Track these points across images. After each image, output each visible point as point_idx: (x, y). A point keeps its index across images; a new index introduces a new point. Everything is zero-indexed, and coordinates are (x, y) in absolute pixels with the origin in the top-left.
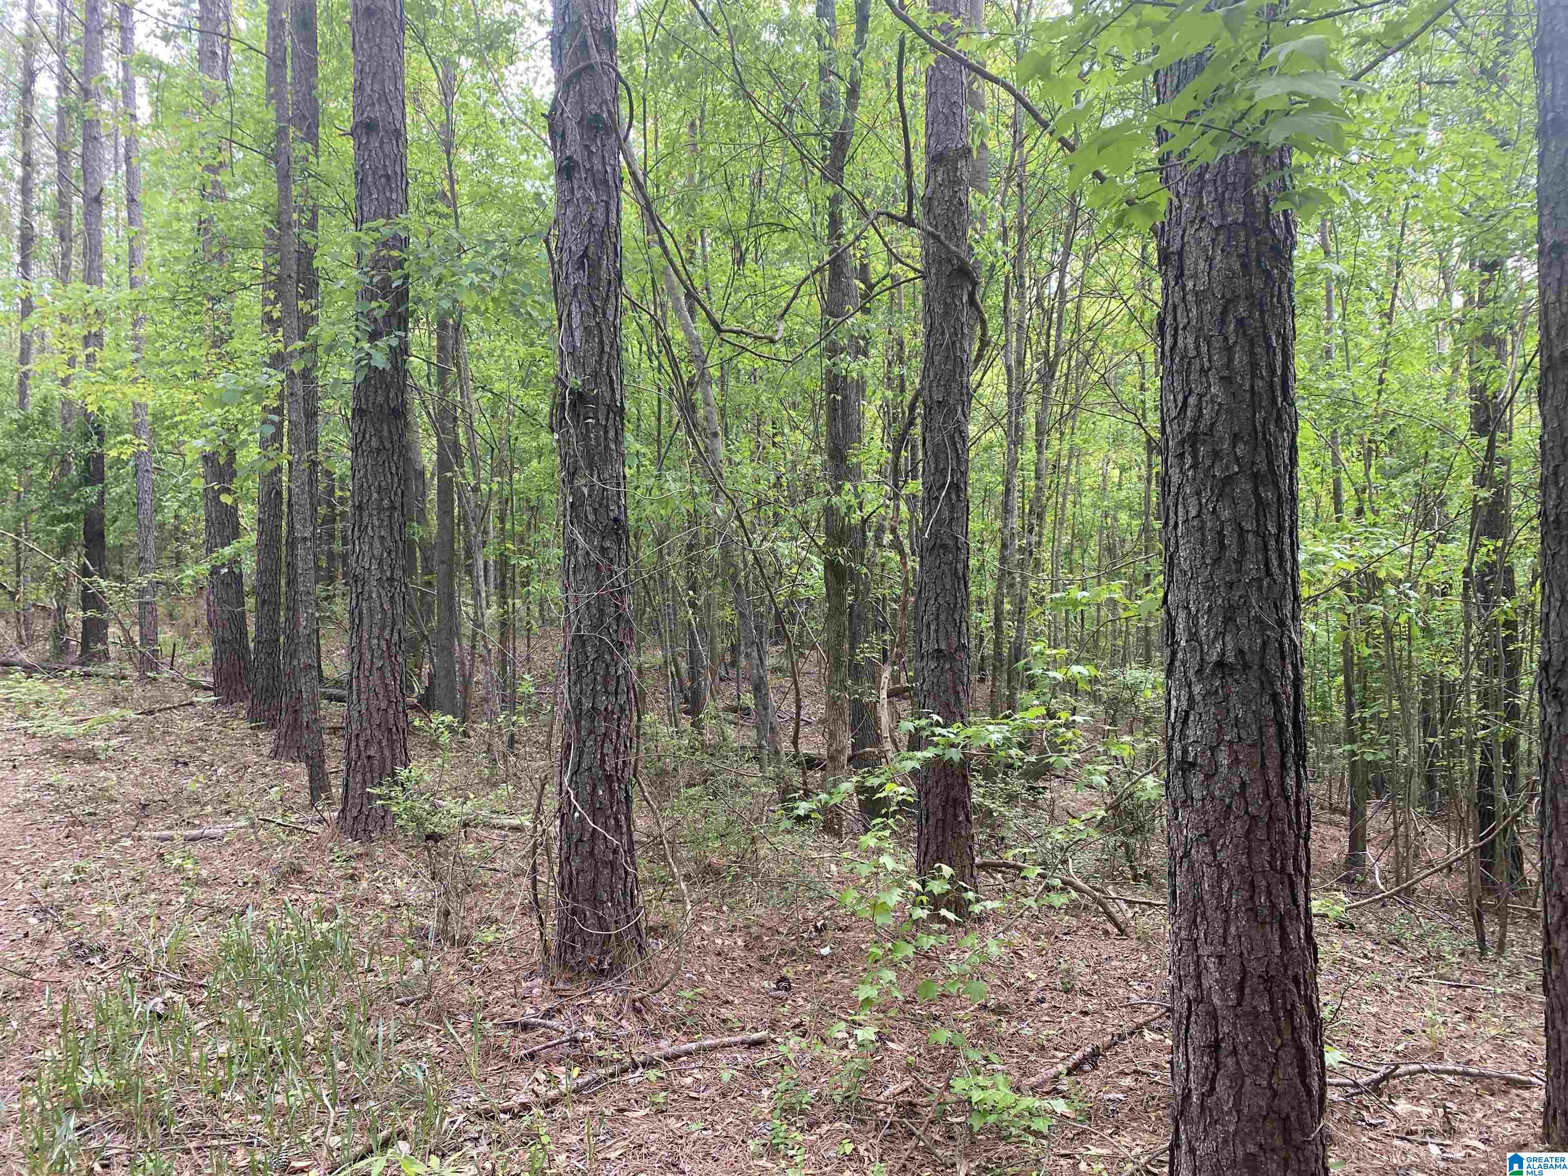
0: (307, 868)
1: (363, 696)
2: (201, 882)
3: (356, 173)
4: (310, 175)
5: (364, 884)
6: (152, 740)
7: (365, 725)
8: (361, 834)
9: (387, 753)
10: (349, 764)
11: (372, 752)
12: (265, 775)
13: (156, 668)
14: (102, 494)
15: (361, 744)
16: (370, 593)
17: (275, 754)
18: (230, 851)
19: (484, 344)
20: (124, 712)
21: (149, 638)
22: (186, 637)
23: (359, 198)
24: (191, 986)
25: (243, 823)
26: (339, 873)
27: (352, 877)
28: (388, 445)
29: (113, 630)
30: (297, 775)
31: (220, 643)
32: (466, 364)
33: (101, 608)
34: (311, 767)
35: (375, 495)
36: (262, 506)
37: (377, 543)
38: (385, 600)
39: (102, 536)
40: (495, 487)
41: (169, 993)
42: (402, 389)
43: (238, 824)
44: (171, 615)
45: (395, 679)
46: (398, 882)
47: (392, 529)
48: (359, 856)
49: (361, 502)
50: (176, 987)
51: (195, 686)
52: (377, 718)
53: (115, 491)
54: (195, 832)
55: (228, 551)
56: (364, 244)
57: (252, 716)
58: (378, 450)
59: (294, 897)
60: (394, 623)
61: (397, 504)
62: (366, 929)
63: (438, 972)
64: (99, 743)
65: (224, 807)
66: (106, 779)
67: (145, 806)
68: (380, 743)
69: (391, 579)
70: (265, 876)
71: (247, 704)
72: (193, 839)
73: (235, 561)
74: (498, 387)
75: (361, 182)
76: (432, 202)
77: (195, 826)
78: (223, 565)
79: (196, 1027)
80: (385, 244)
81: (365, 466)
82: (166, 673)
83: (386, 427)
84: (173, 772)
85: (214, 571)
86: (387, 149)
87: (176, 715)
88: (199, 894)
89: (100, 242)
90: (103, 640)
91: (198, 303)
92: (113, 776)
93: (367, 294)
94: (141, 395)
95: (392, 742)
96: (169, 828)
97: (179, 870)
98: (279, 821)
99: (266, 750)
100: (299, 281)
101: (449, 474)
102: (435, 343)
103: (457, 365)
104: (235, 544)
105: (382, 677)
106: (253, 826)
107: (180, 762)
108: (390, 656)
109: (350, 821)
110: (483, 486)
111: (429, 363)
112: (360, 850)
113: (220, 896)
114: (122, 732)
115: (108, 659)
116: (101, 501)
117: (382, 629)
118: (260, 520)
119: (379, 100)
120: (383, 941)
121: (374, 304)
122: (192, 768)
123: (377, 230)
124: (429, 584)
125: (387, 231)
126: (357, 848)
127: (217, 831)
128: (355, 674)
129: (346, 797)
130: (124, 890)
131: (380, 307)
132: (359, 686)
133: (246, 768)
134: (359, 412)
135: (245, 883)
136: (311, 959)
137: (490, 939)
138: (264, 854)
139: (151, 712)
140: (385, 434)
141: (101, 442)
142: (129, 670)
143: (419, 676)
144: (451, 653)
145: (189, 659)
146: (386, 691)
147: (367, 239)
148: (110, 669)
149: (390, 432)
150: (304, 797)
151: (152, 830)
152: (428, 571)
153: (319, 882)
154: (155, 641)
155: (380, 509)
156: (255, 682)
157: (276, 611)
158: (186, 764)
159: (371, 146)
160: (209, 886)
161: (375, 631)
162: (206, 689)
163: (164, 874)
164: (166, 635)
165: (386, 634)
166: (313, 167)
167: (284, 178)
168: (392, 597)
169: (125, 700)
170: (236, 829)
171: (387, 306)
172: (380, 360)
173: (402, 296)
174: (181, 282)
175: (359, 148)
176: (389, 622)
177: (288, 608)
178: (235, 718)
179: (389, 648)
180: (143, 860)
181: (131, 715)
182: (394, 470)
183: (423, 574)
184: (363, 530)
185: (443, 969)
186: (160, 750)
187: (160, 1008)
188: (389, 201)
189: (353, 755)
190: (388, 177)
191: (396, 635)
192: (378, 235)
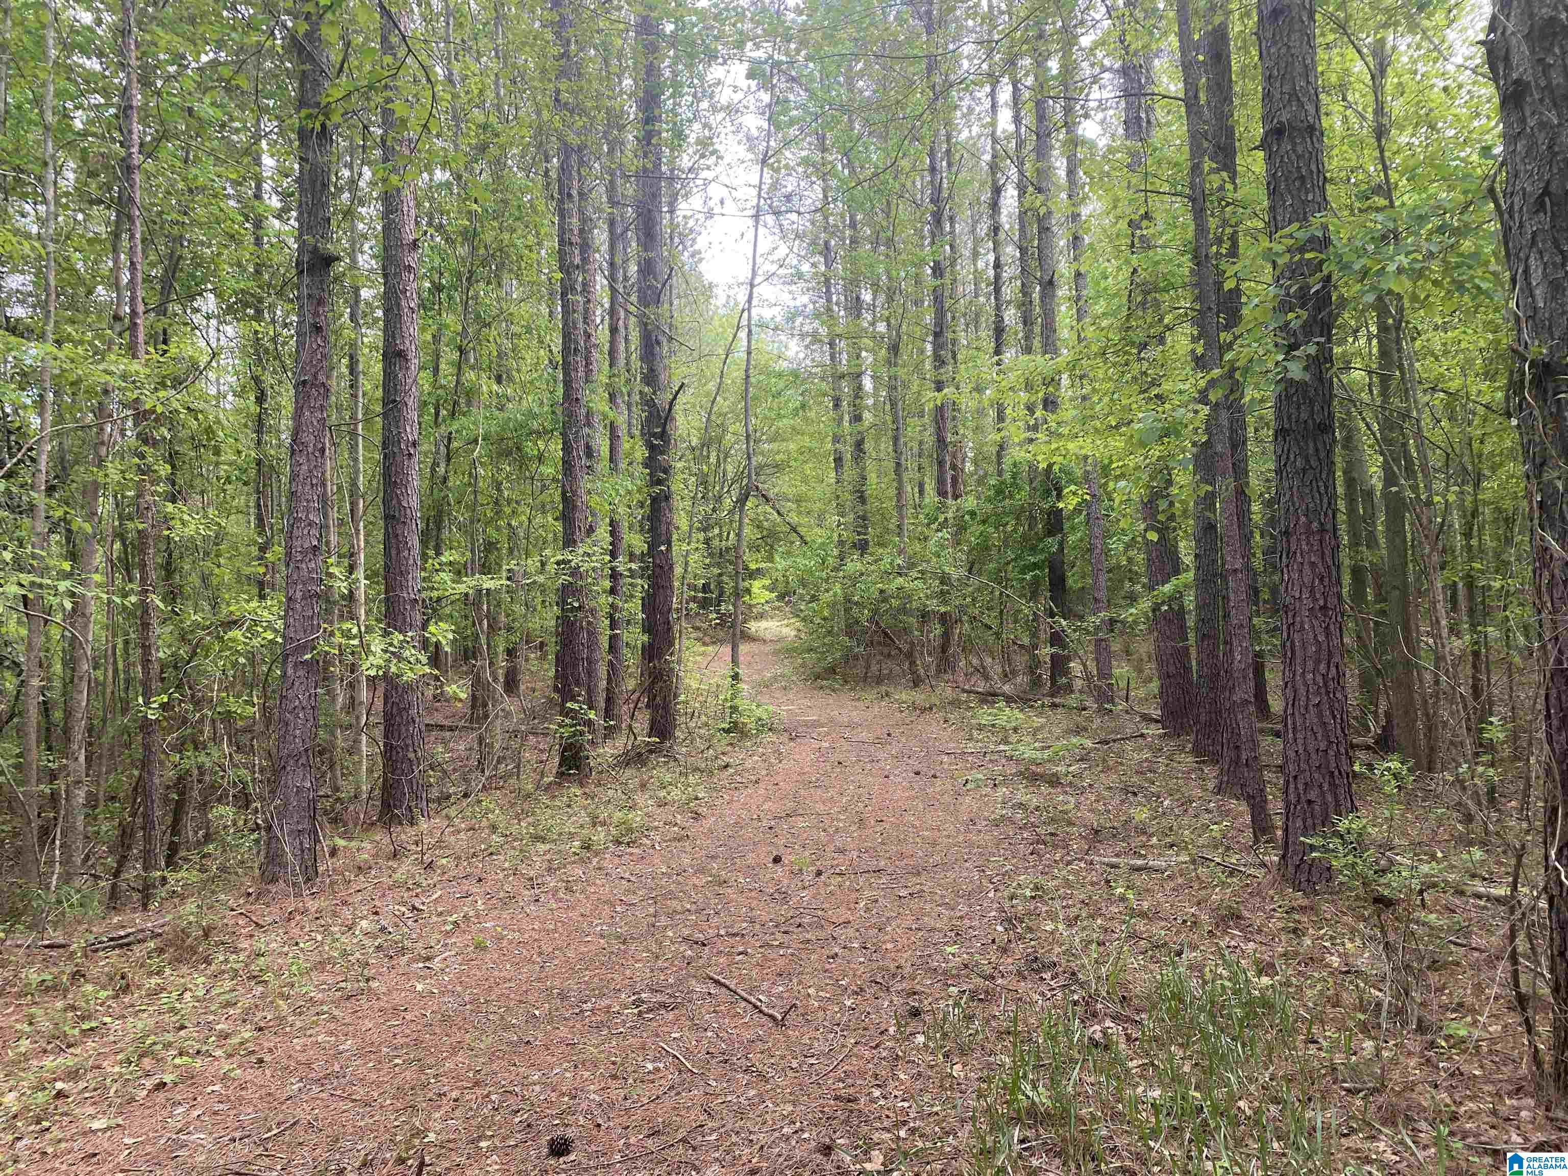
0: (1246, 914)
1: (1298, 735)
2: (1143, 915)
3: (1268, 184)
4: (1228, 204)
5: (1308, 942)
6: (1107, 769)
7: (1303, 766)
8: (1304, 885)
9: (1329, 798)
10: (1287, 807)
11: (1313, 795)
12: (1208, 811)
13: (1111, 701)
14: (1061, 544)
15: (1301, 787)
16: (1302, 623)
17: (1219, 790)
18: (1172, 885)
19: (1436, 340)
20: (1084, 741)
21: (1105, 673)
22: (1140, 671)
23: (1272, 209)
24: (1128, 1020)
25: (1184, 858)
26: (1280, 925)
27: (1295, 931)
28: (1314, 463)
29: (1075, 666)
30: (1241, 814)
31: (1165, 676)
32: (1411, 365)
33: (1064, 646)
34: (1253, 807)
35: (1303, 519)
36: (1198, 541)
37: (1307, 569)
38: (1318, 630)
39: (1063, 579)
40: (1452, 498)
41: (1108, 1023)
42: (1328, 401)
43: (1181, 859)
44: (1128, 653)
45: (1334, 717)
46: (1349, 945)
47: (1323, 553)
48: (1303, 909)
49: (1287, 527)
50: (1115, 1018)
51: (1147, 718)
52: (1315, 760)
53: (1072, 539)
54: (1140, 862)
55: (1167, 588)
56: (1277, 254)
57: (1197, 751)
58: (1304, 469)
59: (1233, 943)
60: (1330, 655)
61: (1329, 527)
62: (1309, 993)
63: (1394, 1062)
64: (1061, 769)
65: (1168, 840)
66: (1067, 803)
67: (1097, 832)
68: (1321, 787)
69: (1324, 608)
70: (1204, 917)
71: (1192, 738)
72: (1138, 869)
73: (1176, 597)
74: (1454, 385)
75: (1273, 192)
76: (1368, 199)
77: (1141, 856)
78: (1163, 603)
79: (1130, 1064)
80: (1302, 250)
81: (1291, 488)
82: (1121, 706)
83: (1311, 445)
84: (1123, 801)
85: (1156, 609)
86: (1300, 150)
87: (1129, 746)
88: (1141, 926)
89: (1053, 321)
90: (1066, 672)
91: (1126, 353)
92: (1072, 800)
93: (1284, 306)
94: (1081, 448)
95: (1333, 786)
96: (1117, 856)
97: (1123, 899)
98: (1218, 860)
99: (1211, 785)
100: (1219, 312)
101: (1394, 489)
102: (1375, 351)
103: (1401, 367)
104: (1174, 581)
105: (1320, 715)
106: (1193, 862)
107: (1129, 791)
108: (1328, 693)
109: (1291, 869)
110: (1437, 499)
111: (1370, 373)
112: (1305, 902)
113: (1158, 931)
114: (1081, 760)
115: (1072, 692)
116: (1061, 549)
117: (1318, 662)
118: (1196, 556)
119: (1289, 101)
120: (1329, 1010)
121: (1291, 316)
122: (1140, 798)
123: (1291, 236)
124: (1383, 613)
125: (1302, 235)
126: (1300, 900)
127: (1161, 863)
128: (1289, 711)
129: (1287, 843)
130: (1073, 912)
131: (1296, 318)
132: (1294, 723)
133: (1191, 802)
134: (1281, 433)
135: (1185, 922)
136: (1247, 1015)
137: (1463, 1033)
138: (1203, 892)
139: (1107, 743)
140: (1311, 451)
141: (1059, 497)
142: (1090, 703)
143: (1375, 713)
144: (1410, 688)
145: (1141, 693)
146: (1325, 730)
147: (1278, 248)
148: (1072, 700)
149: (1317, 450)
150: (1248, 836)
151: (1105, 855)
152: (1380, 598)
153: (1259, 931)
154: (1110, 676)
155: (1309, 532)
156: (1198, 715)
157: (1216, 646)
158: (1135, 794)
159: (1282, 151)
160: (1150, 919)
161: (1310, 665)
162: (1157, 721)
163: (1110, 901)
164: (1121, 670)
165: (1322, 667)
166: (1230, 195)
167: (1199, 214)
168: (1327, 628)
169: (1085, 729)
170: (1178, 864)
171: (1304, 314)
172: (1296, 371)
173: (1323, 300)
174: (1111, 336)
175: (1269, 159)
176: (1324, 655)
177: (1226, 643)
178: (1182, 751)
179: (1325, 684)
180: (1092, 884)
181: (1089, 743)
182: (1322, 488)
183: (1376, 602)
184: (1291, 555)
185: (1402, 1059)
186: (1112, 779)
187: (1098, 1036)
188: (1305, 202)
189: (1292, 798)
190: (1302, 178)
191: (1333, 670)
192: (1291, 242)
